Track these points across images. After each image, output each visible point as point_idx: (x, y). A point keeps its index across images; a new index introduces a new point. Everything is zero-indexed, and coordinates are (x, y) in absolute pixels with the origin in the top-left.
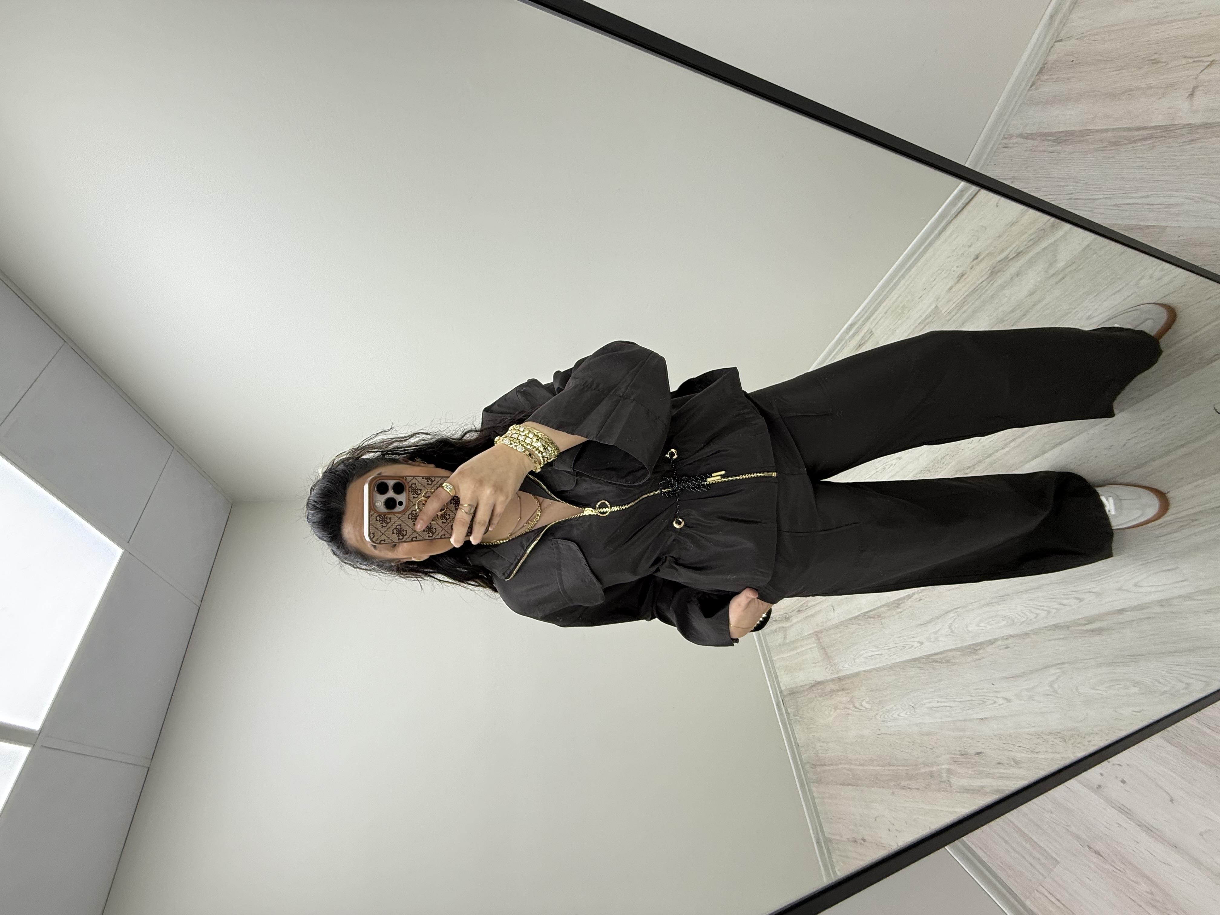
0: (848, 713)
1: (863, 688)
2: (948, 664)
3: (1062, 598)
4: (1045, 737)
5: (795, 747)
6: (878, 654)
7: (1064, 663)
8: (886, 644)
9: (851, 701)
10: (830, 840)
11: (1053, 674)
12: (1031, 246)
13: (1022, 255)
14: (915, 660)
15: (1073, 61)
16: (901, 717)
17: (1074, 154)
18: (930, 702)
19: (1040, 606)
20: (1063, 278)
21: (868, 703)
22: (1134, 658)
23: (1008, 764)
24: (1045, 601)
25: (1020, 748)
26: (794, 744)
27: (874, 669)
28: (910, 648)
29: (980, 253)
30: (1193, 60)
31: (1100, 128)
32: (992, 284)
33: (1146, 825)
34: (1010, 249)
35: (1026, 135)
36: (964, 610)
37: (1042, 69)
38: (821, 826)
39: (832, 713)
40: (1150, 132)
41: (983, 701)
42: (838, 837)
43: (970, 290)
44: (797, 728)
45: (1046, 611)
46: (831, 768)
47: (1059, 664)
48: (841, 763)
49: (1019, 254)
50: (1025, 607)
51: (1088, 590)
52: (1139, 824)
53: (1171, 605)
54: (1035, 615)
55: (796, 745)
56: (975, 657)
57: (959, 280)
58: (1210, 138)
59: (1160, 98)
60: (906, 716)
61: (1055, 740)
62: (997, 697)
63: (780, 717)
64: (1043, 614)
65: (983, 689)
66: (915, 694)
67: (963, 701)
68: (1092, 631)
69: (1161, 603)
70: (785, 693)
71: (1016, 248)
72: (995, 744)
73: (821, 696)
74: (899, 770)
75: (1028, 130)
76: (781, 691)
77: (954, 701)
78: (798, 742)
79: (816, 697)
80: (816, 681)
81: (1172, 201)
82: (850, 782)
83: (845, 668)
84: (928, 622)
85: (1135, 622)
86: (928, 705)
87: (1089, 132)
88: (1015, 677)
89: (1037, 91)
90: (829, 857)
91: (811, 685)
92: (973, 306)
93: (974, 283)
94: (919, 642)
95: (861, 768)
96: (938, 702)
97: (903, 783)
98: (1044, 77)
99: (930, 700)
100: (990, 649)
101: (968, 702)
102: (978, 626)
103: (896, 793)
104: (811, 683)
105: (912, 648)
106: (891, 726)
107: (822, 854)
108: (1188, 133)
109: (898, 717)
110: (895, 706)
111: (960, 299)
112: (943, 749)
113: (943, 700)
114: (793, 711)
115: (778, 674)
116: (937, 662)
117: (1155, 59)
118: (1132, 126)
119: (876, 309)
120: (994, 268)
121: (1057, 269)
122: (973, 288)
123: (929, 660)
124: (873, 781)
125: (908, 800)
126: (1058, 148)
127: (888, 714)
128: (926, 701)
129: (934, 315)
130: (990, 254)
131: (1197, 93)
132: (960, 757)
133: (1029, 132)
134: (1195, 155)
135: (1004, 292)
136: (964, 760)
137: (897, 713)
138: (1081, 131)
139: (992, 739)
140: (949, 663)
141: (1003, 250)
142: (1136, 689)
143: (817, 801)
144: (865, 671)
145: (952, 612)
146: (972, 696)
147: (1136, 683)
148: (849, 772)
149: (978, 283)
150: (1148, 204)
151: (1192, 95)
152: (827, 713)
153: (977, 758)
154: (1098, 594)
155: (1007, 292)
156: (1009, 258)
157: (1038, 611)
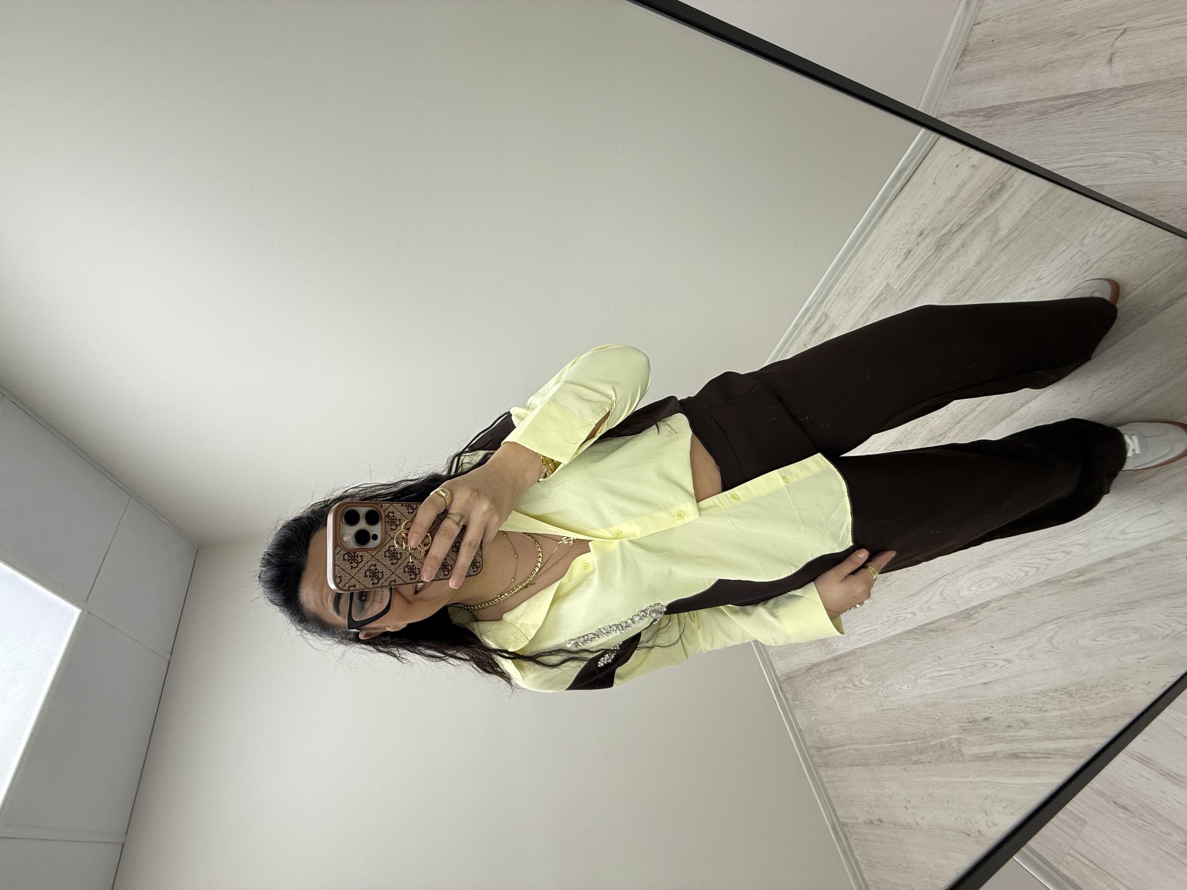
0: (846, 692)
1: (861, 665)
2: (945, 632)
3: (1049, 554)
4: (1052, 694)
5: (798, 732)
6: (872, 630)
7: (1059, 618)
8: (878, 619)
9: (851, 680)
10: (846, 825)
11: (1051, 630)
12: (972, 218)
13: (965, 227)
14: (910, 631)
15: (993, 41)
16: (903, 691)
17: (1006, 126)
18: (931, 672)
19: (1029, 563)
20: (1008, 245)
21: (867, 679)
22: (1130, 605)
23: (1016, 726)
24: (1034, 557)
25: (1027, 709)
26: (796, 730)
27: (870, 645)
28: (904, 620)
29: (923, 230)
30: (1107, 29)
31: (1026, 100)
32: (939, 257)
33: (1169, 773)
34: (952, 223)
35: (957, 113)
36: (954, 576)
37: (965, 50)
38: (834, 810)
39: (832, 693)
40: (1075, 99)
41: (984, 665)
42: (854, 821)
43: (919, 265)
44: (798, 713)
45: (1035, 567)
46: (837, 749)
47: (1054, 619)
48: (847, 744)
49: (961, 227)
50: (1014, 566)
51: (1074, 543)
52: (1163, 773)
53: (1160, 548)
54: (1025, 573)
55: (799, 733)
56: (971, 622)
57: (906, 258)
58: (1134, 99)
59: (1080, 68)
60: (909, 689)
61: (1062, 697)
62: (997, 659)
63: (780, 705)
64: (1033, 571)
65: (982, 653)
66: (915, 666)
67: (963, 668)
68: (1084, 582)
69: (1150, 547)
70: (782, 679)
71: (958, 222)
72: (1001, 708)
73: (818, 678)
74: (907, 745)
75: (958, 109)
76: (777, 678)
77: (955, 669)
78: (800, 727)
79: (813, 679)
80: (811, 663)
81: (1106, 160)
82: (859, 763)
83: (839, 648)
84: (919, 592)
85: (1126, 569)
86: (929, 675)
87: (1018, 104)
88: (1014, 637)
89: (963, 72)
90: (847, 843)
91: (807, 668)
92: (924, 280)
93: (922, 258)
94: (911, 613)
95: (869, 746)
96: (939, 671)
97: (914, 758)
98: (967, 58)
99: (931, 670)
100: (984, 612)
101: (969, 668)
102: (969, 590)
103: (908, 769)
104: (807, 666)
105: (906, 620)
106: (894, 701)
107: (839, 840)
108: (1112, 96)
109: (900, 691)
110: (896, 680)
111: (910, 274)
112: (949, 718)
113: (943, 668)
114: (791, 696)
115: (773, 661)
116: (932, 631)
117: (1071, 32)
118: (1058, 94)
119: (828, 293)
120: (939, 242)
121: (1001, 237)
122: (920, 264)
123: (925, 630)
124: (883, 759)
125: (920, 774)
126: (990, 122)
127: (889, 689)
128: (927, 671)
129: (887, 293)
130: (934, 229)
131: (1116, 60)
132: (969, 724)
133: (960, 110)
134: (1121, 116)
135: (952, 264)
136: (973, 727)
137: (899, 687)
138: (1009, 104)
139: (998, 702)
140: (945, 630)
141: (946, 225)
142: (1136, 637)
143: (826, 785)
144: (860, 648)
145: (941, 580)
146: (972, 661)
147: (1136, 630)
148: (856, 752)
149: (925, 259)
150: (1083, 166)
151: (1110, 61)
152: (826, 694)
153: (985, 724)
154: (1085, 546)
155: (954, 264)
156: (953, 232)
157: (1028, 569)
